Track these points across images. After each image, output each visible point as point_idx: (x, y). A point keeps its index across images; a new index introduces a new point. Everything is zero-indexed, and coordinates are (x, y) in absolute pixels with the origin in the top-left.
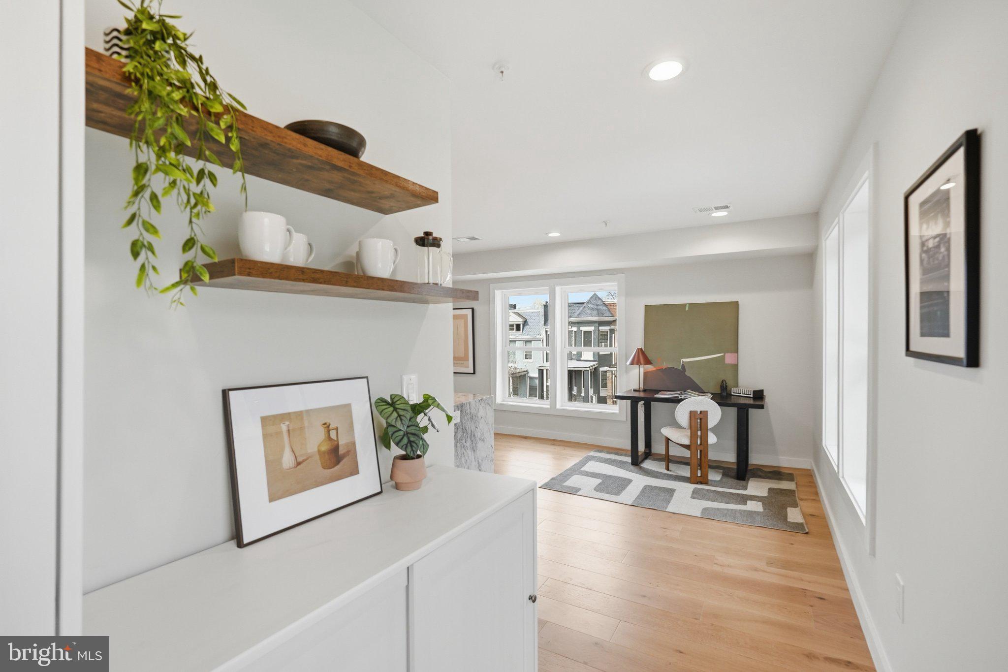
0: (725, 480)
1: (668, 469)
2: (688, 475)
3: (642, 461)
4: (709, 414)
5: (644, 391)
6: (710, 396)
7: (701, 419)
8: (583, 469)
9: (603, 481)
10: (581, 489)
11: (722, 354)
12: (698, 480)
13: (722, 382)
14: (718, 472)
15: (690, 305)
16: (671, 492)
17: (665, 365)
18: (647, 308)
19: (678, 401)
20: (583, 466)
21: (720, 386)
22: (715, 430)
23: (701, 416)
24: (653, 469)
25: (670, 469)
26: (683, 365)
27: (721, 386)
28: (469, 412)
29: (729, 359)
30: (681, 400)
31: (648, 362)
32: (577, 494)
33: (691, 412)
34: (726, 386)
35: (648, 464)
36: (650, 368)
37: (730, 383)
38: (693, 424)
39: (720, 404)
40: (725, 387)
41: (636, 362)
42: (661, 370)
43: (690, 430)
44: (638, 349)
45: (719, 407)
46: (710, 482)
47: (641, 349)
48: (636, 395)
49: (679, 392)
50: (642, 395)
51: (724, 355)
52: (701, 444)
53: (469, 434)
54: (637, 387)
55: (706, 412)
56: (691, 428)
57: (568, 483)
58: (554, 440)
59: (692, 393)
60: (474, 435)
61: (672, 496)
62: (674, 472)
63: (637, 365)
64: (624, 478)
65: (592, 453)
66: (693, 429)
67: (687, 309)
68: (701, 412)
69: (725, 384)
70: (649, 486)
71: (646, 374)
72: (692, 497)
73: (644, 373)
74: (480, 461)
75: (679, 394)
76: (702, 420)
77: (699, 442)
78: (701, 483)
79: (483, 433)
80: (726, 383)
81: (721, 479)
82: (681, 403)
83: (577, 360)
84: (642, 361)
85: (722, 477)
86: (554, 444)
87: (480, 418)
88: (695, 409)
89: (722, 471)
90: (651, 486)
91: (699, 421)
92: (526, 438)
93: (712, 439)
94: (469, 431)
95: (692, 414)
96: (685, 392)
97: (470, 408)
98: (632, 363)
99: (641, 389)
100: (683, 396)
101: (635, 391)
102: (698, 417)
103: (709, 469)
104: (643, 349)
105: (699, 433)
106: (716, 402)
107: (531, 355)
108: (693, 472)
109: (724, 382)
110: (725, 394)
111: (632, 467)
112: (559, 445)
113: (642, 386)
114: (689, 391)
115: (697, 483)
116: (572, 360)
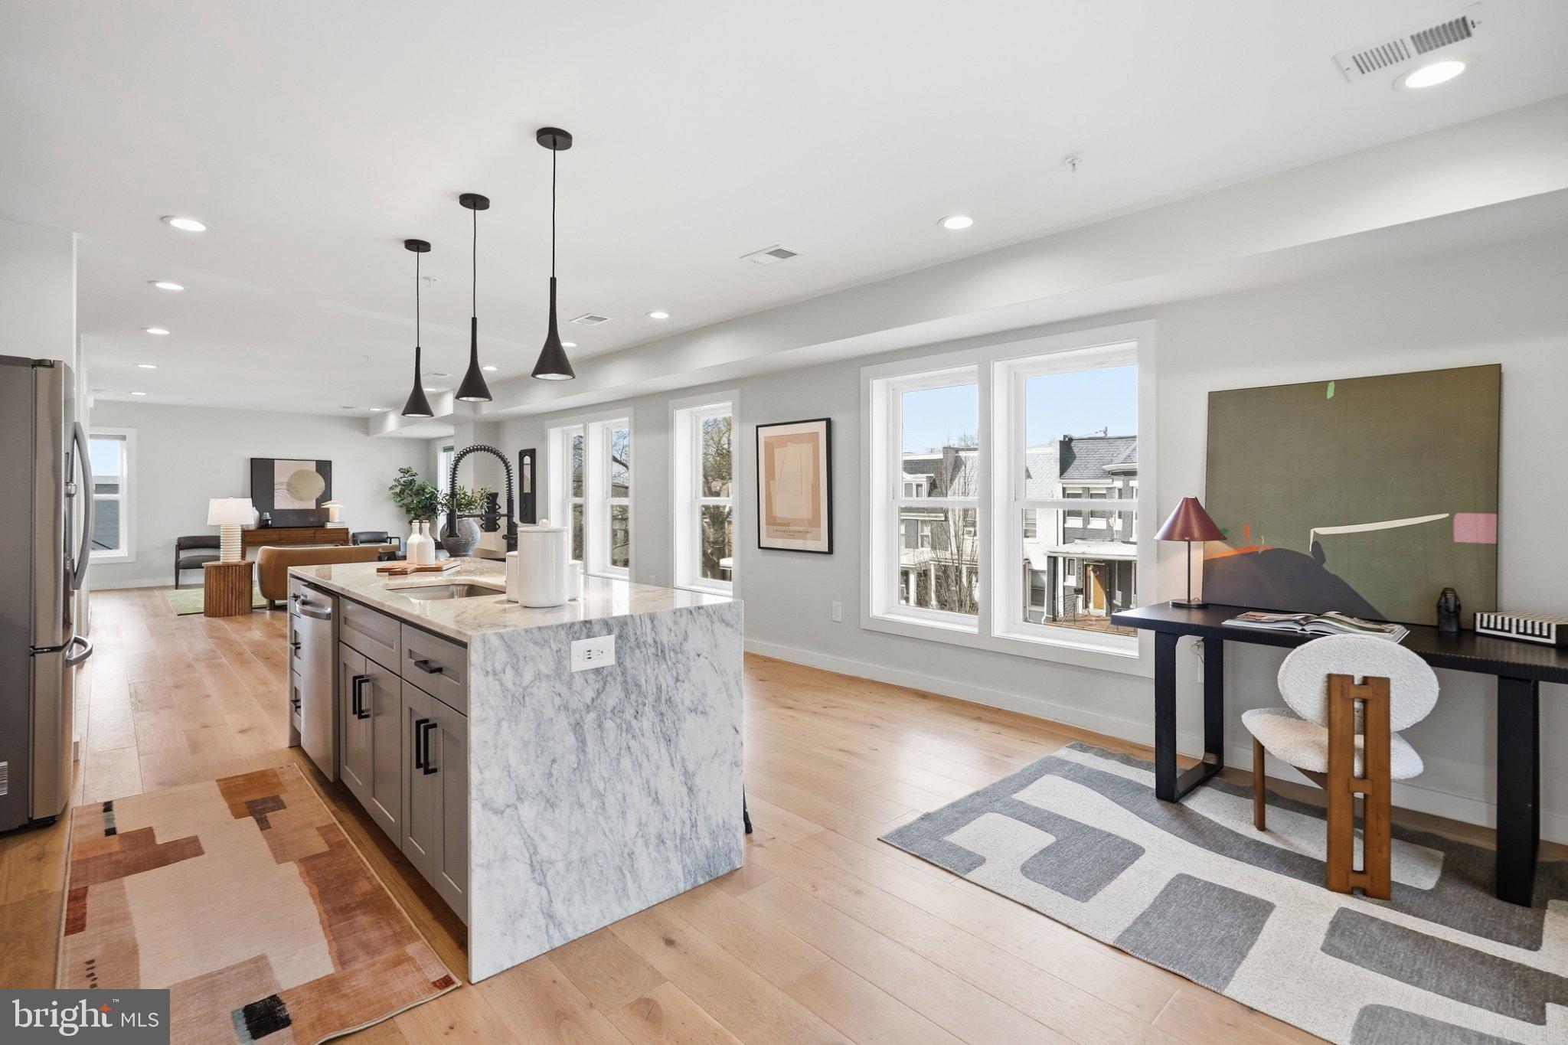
0: (1452, 891)
1: (1261, 826)
2: (1319, 853)
3: (1191, 790)
4: (1392, 688)
5: (1203, 607)
6: (1401, 631)
7: (1364, 702)
8: (1021, 796)
9: (1057, 843)
10: (984, 860)
11: (1447, 515)
12: (1355, 881)
13: (1444, 593)
14: (1431, 858)
15: (1340, 384)
16: (1257, 911)
17: (1263, 544)
18: (1217, 400)
19: (1290, 641)
20: (1023, 786)
21: (1435, 609)
22: (1414, 736)
23: (1367, 692)
24: (1217, 819)
25: (1268, 823)
26: (1316, 544)
27: (1439, 607)
28: (650, 641)
29: (1469, 528)
30: (1303, 639)
31: (1212, 532)
32: (968, 876)
33: (1330, 677)
34: (1458, 607)
35: (1205, 804)
36: (1220, 549)
37: (1470, 596)
38: (1338, 715)
39: (1433, 661)
40: (1452, 608)
41: (1180, 532)
42: (1252, 556)
43: (1326, 731)
44: (1187, 500)
45: (1428, 668)
46: (1394, 894)
47: (1195, 501)
48: (1180, 617)
49: (1298, 617)
50: (1196, 618)
51: (1451, 519)
52: (1365, 776)
53: (651, 699)
54: (1182, 597)
55: (1385, 682)
56: (1330, 723)
57: (961, 838)
58: (985, 708)
59: (1340, 621)
60: (669, 700)
61: (1255, 931)
62: (1278, 838)
63: (1182, 539)
64: (1124, 840)
65: (1064, 753)
66: (1338, 728)
67: (1330, 394)
68: (1366, 680)
69: (1452, 601)
70: (1190, 878)
71: (1210, 566)
72: (1329, 948)
73: (1204, 561)
74: (691, 767)
75: (1296, 622)
76: (1370, 705)
77: (1358, 769)
78: (1365, 893)
79: (704, 694)
80: (1456, 598)
81: (1438, 885)
82: (1299, 648)
83: (1124, 542)
84: (1196, 533)
85: (1441, 879)
86: (979, 719)
87: (692, 654)
88: (1346, 671)
89: (1441, 854)
90: (1197, 881)
91: (1357, 705)
92: (924, 696)
93: (1404, 762)
94: (651, 690)
95: (1336, 685)
96: (1319, 615)
97: (653, 627)
98: (1169, 536)
99: (1193, 603)
100: (1309, 629)
101: (1177, 605)
102: (1353, 693)
103: (1394, 842)
104: (1203, 504)
105: (1359, 741)
106: (1420, 654)
107: (1035, 531)
108: (1338, 847)
109: (1450, 596)
110: (1454, 629)
111: (1156, 806)
112: (990, 722)
113: (1197, 595)
114: (1332, 614)
115: (1350, 892)
116: (1112, 540)
